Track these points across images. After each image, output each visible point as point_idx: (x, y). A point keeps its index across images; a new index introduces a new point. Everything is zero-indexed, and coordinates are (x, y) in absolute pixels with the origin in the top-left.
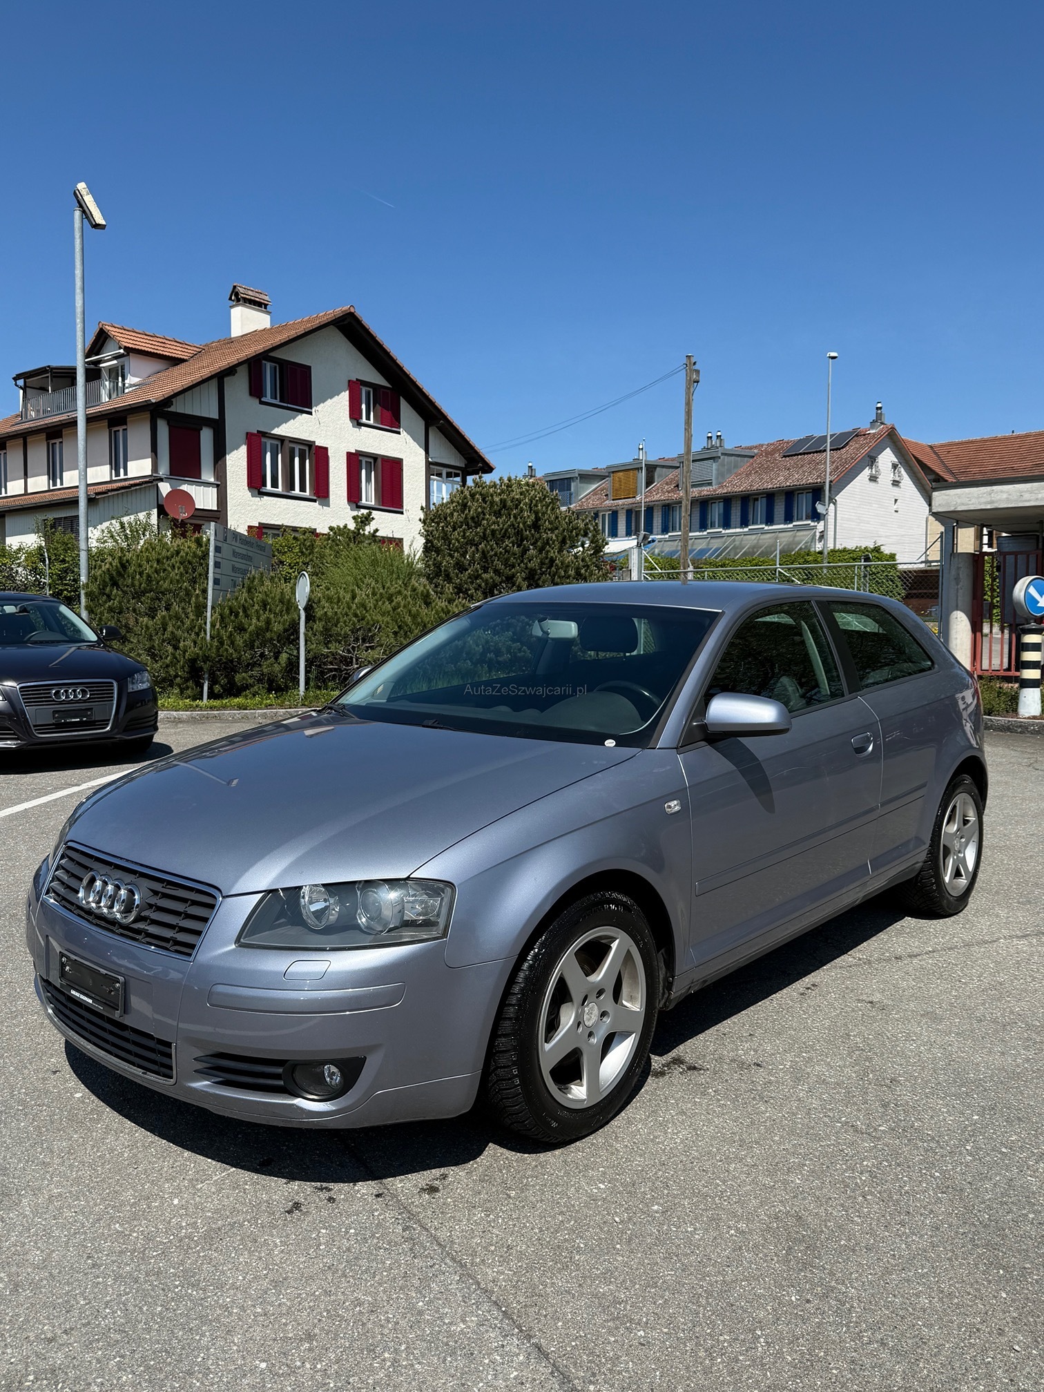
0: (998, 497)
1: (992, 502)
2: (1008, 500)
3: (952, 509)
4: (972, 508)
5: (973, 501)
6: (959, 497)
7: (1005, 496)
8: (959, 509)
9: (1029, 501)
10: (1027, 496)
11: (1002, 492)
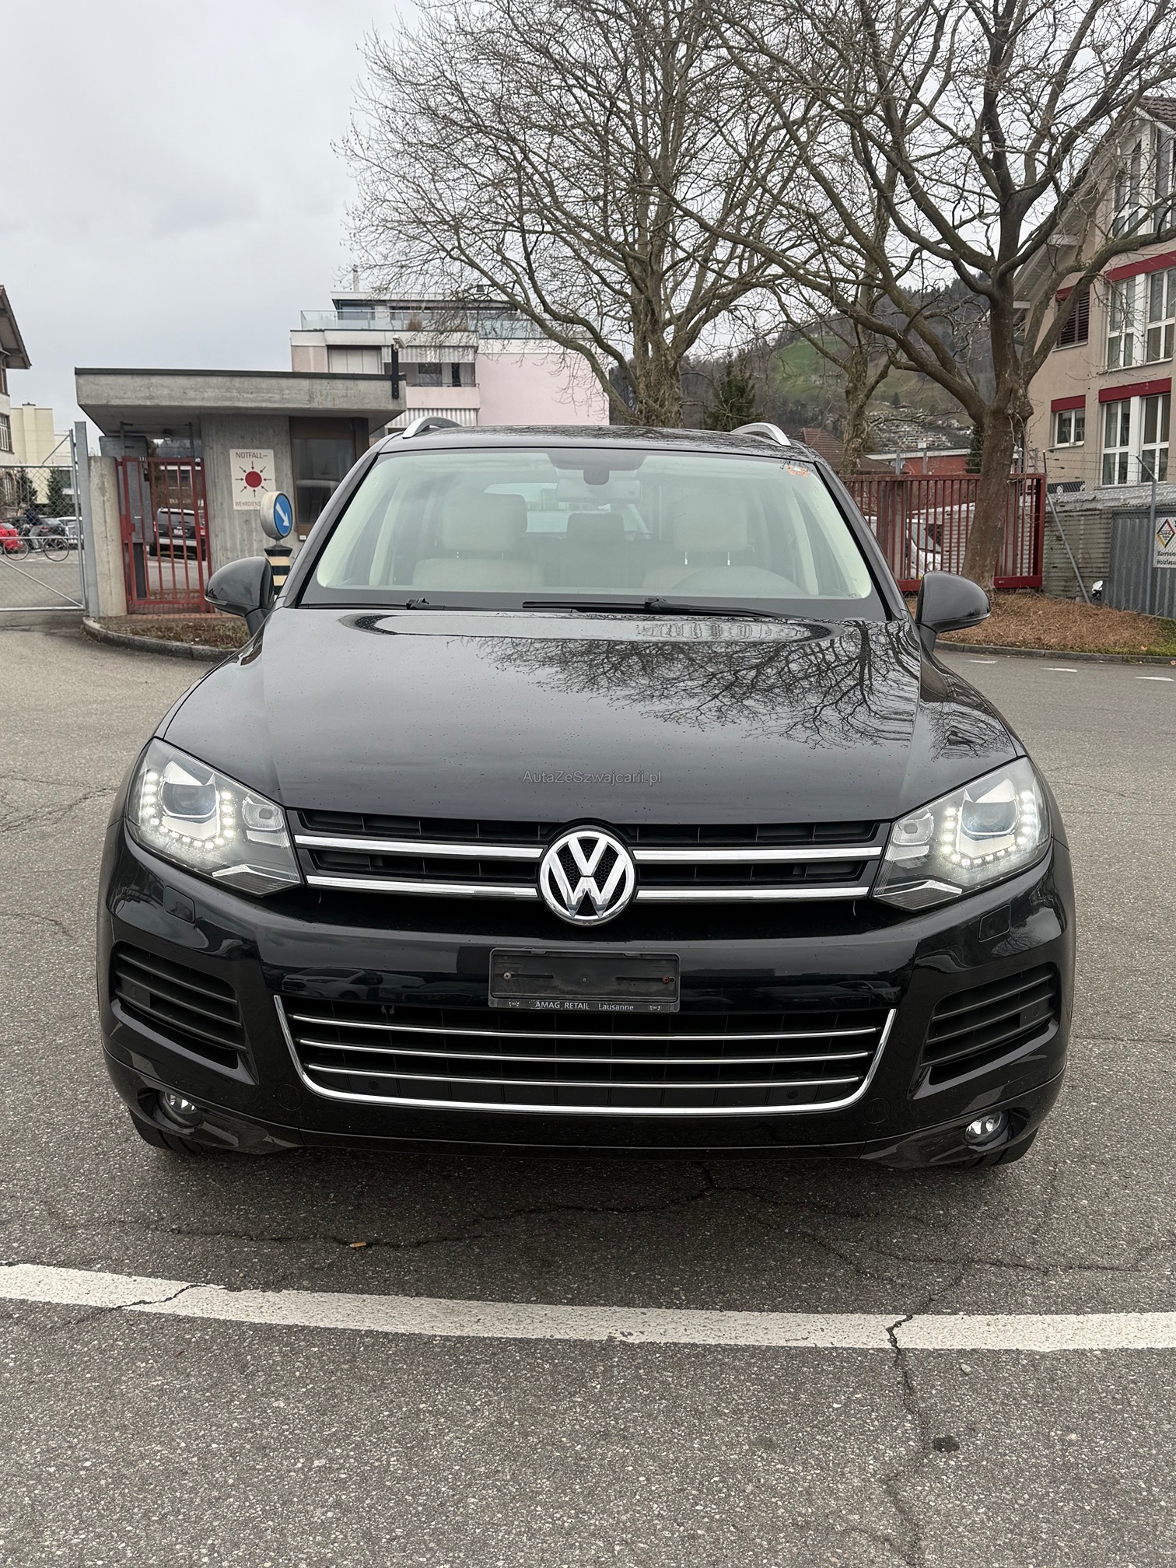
0: (159, 393)
1: (151, 398)
2: (170, 397)
3: (104, 402)
4: (128, 402)
5: (129, 394)
6: (112, 389)
7: (166, 391)
8: (114, 402)
9: (194, 400)
10: (191, 394)
11: (162, 386)
